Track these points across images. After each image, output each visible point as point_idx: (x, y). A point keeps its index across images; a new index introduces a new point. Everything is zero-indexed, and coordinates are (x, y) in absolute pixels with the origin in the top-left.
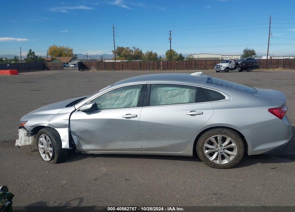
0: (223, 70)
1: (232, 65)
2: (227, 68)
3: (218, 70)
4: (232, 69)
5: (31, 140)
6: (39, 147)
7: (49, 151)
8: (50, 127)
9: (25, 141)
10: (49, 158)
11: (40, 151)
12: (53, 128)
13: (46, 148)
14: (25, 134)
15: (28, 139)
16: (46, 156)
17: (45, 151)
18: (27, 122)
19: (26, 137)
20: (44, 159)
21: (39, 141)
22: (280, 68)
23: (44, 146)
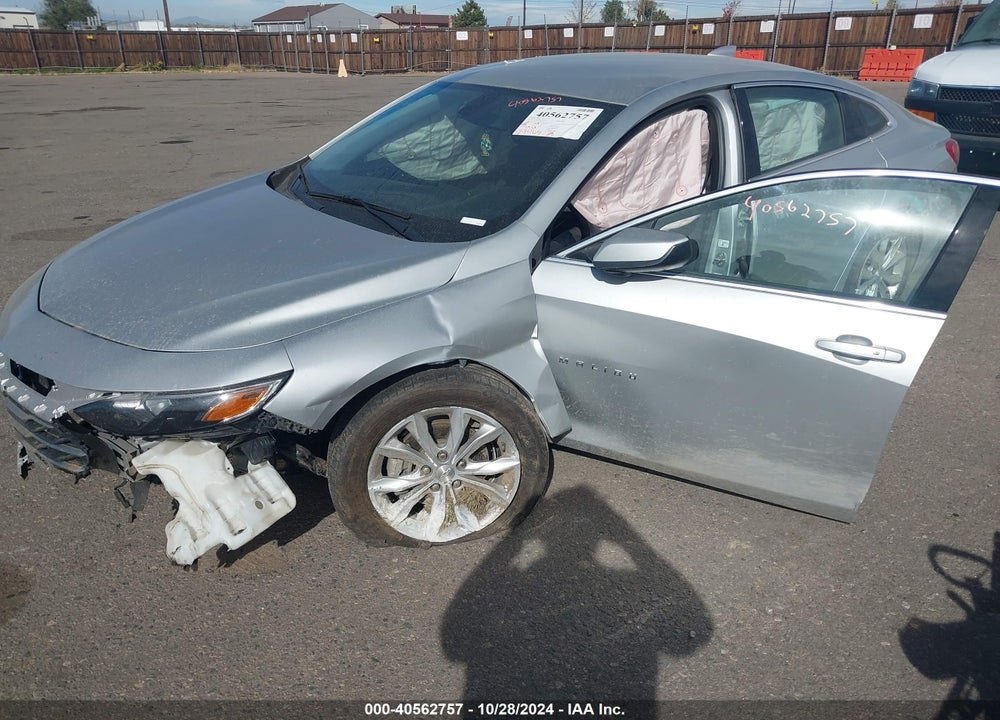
5: (278, 488)
6: (372, 496)
7: (477, 483)
8: (456, 362)
9: (259, 505)
10: (479, 519)
11: (383, 515)
12: (469, 362)
13: (447, 479)
14: (224, 466)
15: (255, 485)
16: (457, 513)
17: (423, 499)
18: (286, 376)
19: (240, 478)
20: (433, 538)
21: (371, 465)
22: (234, 65)
23: (416, 476)
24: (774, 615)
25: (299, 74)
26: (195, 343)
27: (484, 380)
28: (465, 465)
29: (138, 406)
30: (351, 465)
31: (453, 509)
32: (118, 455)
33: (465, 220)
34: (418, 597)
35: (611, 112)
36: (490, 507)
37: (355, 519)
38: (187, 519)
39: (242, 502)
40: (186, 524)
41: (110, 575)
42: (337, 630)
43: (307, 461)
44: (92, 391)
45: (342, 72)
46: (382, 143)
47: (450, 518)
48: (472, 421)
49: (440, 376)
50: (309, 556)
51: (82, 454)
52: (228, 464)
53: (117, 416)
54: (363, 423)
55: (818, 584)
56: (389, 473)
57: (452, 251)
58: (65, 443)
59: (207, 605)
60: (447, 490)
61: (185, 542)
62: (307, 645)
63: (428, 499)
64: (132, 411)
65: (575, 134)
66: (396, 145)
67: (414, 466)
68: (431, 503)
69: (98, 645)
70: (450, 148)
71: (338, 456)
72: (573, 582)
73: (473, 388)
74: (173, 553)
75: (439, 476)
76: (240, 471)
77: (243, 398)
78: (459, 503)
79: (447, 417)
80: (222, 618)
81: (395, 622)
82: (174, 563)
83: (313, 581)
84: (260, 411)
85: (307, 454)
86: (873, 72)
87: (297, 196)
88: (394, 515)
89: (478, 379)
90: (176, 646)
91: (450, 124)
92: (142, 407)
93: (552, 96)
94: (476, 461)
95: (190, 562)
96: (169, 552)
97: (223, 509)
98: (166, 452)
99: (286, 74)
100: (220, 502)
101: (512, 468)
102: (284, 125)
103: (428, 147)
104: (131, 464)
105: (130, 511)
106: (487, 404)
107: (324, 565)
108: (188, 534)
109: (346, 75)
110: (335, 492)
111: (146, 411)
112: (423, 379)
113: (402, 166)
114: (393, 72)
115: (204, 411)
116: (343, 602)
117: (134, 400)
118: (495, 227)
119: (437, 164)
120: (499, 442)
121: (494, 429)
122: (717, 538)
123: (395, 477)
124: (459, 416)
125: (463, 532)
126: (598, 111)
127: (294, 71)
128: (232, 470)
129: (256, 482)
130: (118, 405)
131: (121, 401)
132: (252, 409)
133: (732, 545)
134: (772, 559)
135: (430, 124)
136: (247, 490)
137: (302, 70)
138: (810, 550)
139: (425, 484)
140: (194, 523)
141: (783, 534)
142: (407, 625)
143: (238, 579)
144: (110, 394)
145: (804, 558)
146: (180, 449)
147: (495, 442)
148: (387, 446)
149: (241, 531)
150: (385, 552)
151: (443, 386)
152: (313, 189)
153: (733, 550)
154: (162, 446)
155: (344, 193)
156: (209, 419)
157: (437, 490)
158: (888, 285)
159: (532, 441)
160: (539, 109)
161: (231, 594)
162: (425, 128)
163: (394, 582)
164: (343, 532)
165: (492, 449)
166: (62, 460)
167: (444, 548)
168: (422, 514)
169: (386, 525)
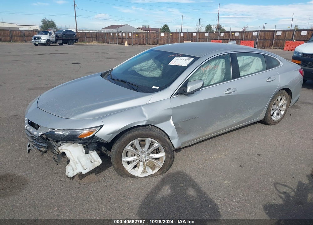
0: (44, 43)
1: (53, 38)
2: (48, 40)
3: (37, 43)
4: (53, 42)
5: (97, 158)
6: (123, 162)
7: (153, 160)
8: (148, 125)
9: (92, 162)
10: (153, 171)
11: (125, 168)
12: (152, 125)
13: (144, 158)
14: (83, 150)
15: (91, 157)
16: (146, 169)
17: (137, 164)
18: (101, 126)
19: (87, 154)
20: (139, 175)
21: (123, 153)
22: (95, 42)
23: (135, 157)
24: (235, 202)
25: (113, 45)
26: (77, 117)
27: (156, 131)
28: (149, 155)
29: (61, 133)
30: (117, 153)
31: (145, 167)
32: (55, 146)
33: (153, 87)
34: (134, 191)
35: (196, 59)
36: (156, 168)
37: (118, 168)
38: (72, 165)
39: (87, 161)
40: (71, 166)
41: (50, 181)
42: (110, 198)
43: (106, 151)
44: (49, 128)
45: (126, 44)
46: (133, 66)
47: (144, 170)
48: (152, 142)
49: (144, 129)
50: (105, 179)
51: (45, 145)
52: (84, 150)
53: (56, 136)
54: (121, 141)
55: (249, 194)
56: (128, 156)
57: (149, 95)
58: (41, 142)
59: (75, 190)
60: (144, 162)
61: (71, 171)
62: (102, 202)
63: (139, 164)
64: (60, 135)
65: (185, 65)
66: (137, 66)
67: (135, 154)
68: (139, 165)
69: (45, 198)
70: (153, 68)
71: (114, 150)
72: (178, 190)
73: (152, 133)
74: (67, 174)
75: (142, 158)
76: (87, 153)
77: (90, 132)
78: (147, 166)
79: (145, 141)
80: (79, 194)
81: (127, 197)
82: (67, 177)
83: (105, 185)
84: (94, 136)
85: (106, 149)
86: (288, 48)
87: (108, 80)
88: (129, 168)
89: (154, 130)
90: (66, 200)
91: (152, 61)
92: (62, 133)
93: (180, 54)
94: (153, 154)
95: (72, 177)
96: (66, 174)
97: (81, 162)
98: (68, 146)
99: (110, 44)
100: (81, 161)
101: (163, 157)
102: (108, 59)
103: (146, 67)
104: (58, 149)
105: (56, 163)
106: (156, 138)
107: (108, 181)
108: (72, 168)
109: (127, 45)
110: (113, 160)
111: (63, 135)
112: (139, 130)
113: (139, 72)
114: (141, 45)
115: (79, 135)
116: (113, 191)
117: (60, 131)
118: (161, 89)
119: (149, 72)
120: (159, 149)
121: (158, 145)
122: (221, 180)
123: (129, 157)
124: (148, 141)
125: (148, 174)
126: (193, 59)
127: (112, 43)
128: (85, 152)
129: (91, 156)
130: (56, 133)
131: (57, 131)
132: (91, 135)
133: (225, 182)
134: (237, 187)
135: (147, 61)
136: (89, 158)
137: (114, 43)
138: (248, 185)
139: (138, 159)
140: (73, 166)
141: (241, 180)
142: (130, 198)
143: (84, 184)
144: (54, 129)
145: (246, 187)
146: (71, 145)
147: (158, 148)
148: (127, 148)
149: (86, 169)
150: (125, 179)
151: (144, 132)
152: (113, 78)
153: (225, 184)
154: (67, 144)
155: (121, 79)
156: (80, 137)
157: (141, 162)
158: (281, 111)
159: (168, 149)
160: (176, 58)
161: (82, 188)
162: (146, 62)
163: (127, 187)
164: (115, 173)
165: (157, 151)
166: (40, 147)
167: (142, 179)
168: (137, 168)
169: (126, 171)
